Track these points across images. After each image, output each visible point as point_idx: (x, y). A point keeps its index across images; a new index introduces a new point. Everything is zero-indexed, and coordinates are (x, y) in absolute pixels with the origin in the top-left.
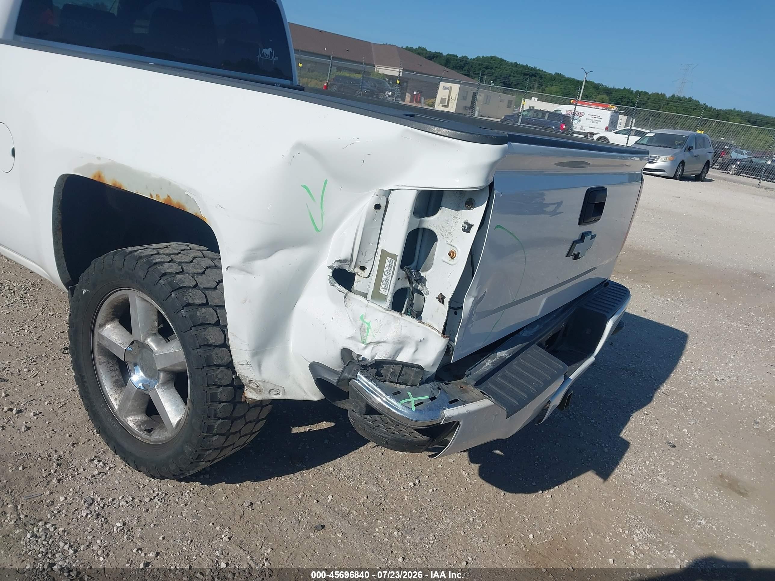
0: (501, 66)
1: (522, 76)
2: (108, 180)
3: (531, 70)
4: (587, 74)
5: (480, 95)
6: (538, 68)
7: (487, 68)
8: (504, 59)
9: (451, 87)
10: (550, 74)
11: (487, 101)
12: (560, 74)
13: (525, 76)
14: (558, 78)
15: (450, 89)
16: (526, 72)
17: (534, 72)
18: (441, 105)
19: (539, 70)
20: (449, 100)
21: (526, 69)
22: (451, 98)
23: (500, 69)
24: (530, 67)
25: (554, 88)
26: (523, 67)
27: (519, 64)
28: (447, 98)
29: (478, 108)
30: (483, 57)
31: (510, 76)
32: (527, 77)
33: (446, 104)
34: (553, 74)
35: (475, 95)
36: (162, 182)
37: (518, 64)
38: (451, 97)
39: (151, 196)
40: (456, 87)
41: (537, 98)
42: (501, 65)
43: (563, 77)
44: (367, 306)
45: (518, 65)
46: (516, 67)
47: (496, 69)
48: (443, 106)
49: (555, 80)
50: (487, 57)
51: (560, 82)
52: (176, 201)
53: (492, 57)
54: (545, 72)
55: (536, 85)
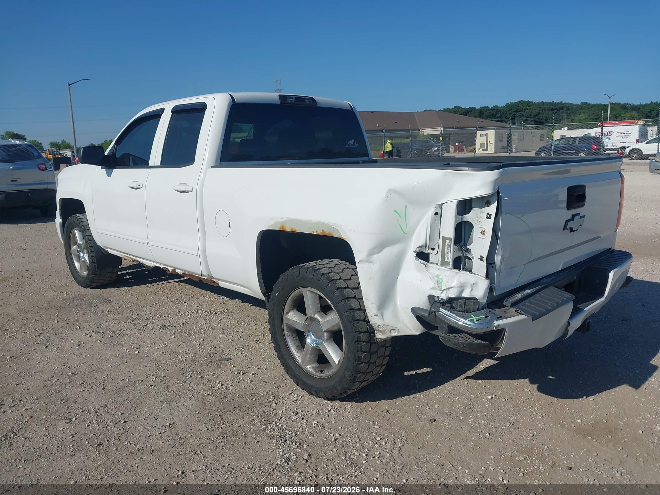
0: (529, 107)
1: (550, 111)
2: (288, 229)
3: (558, 105)
4: (611, 98)
5: (514, 135)
6: (564, 102)
7: (517, 111)
8: (531, 101)
9: (487, 134)
10: (576, 105)
11: (521, 139)
12: (586, 102)
13: (553, 111)
14: (585, 107)
15: (487, 135)
16: (553, 108)
17: (560, 106)
18: (481, 149)
19: (565, 103)
20: (487, 144)
21: (553, 105)
22: (489, 142)
23: (529, 110)
24: (556, 102)
25: (582, 116)
26: (550, 104)
27: (546, 102)
28: (485, 142)
29: (514, 146)
30: (512, 103)
31: (539, 114)
32: (555, 111)
33: (486, 148)
34: (580, 104)
35: (509, 136)
36: (319, 224)
37: (545, 102)
38: (489, 141)
39: (313, 232)
40: (492, 134)
41: (567, 128)
42: (529, 106)
43: (590, 104)
44: (439, 269)
45: (545, 103)
46: (543, 105)
47: (525, 110)
48: (483, 150)
49: (582, 108)
50: (515, 102)
51: (587, 109)
52: (327, 232)
53: (519, 102)
54: (571, 104)
55: (565, 116)
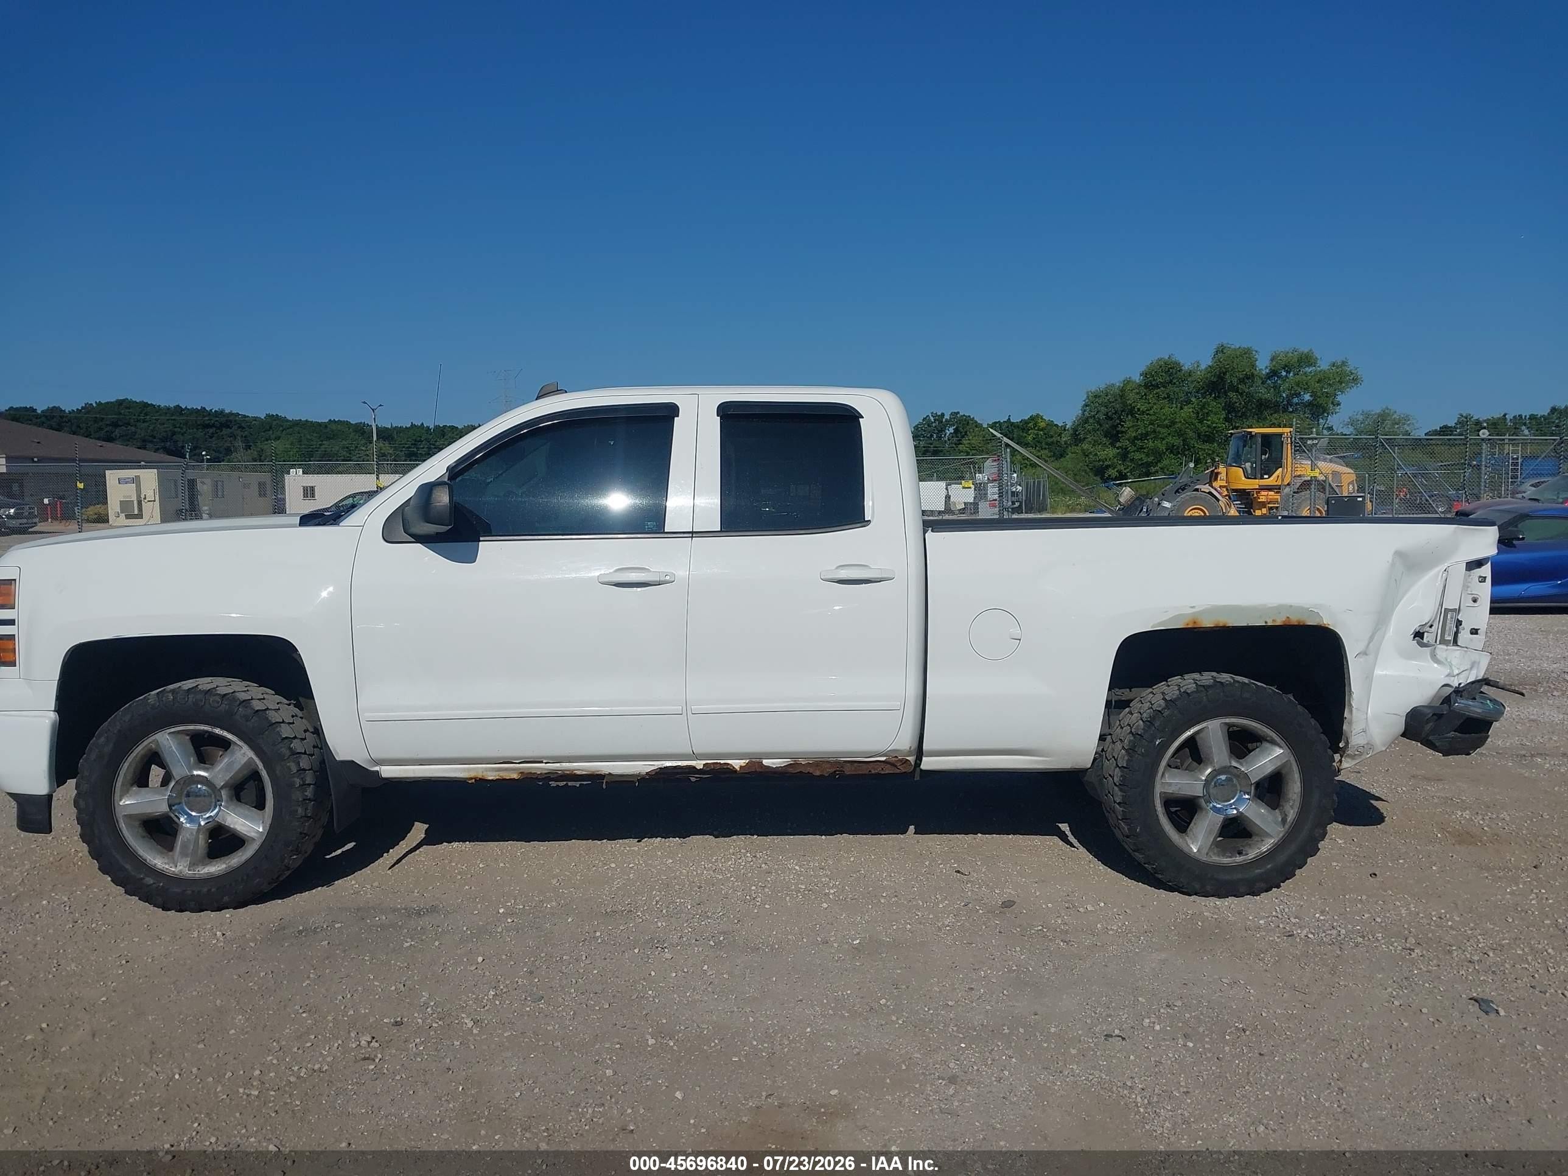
0: (148, 417)
1: (200, 430)
2: (1207, 622)
3: (216, 417)
4: (375, 411)
5: (203, 483)
6: (227, 411)
7: (115, 425)
8: (149, 403)
9: (138, 477)
10: (255, 419)
11: (217, 490)
12: (277, 415)
13: (206, 430)
14: (274, 425)
15: (136, 480)
16: (207, 422)
17: (223, 420)
18: (123, 516)
19: (231, 414)
20: (140, 503)
21: (204, 416)
22: (145, 498)
23: (146, 424)
24: (211, 410)
25: (278, 446)
26: (196, 413)
27: (186, 407)
28: (134, 498)
29: (206, 508)
30: (99, 404)
31: (174, 433)
32: (211, 431)
33: (136, 512)
34: (263, 418)
35: (192, 484)
36: (1279, 608)
37: (183, 407)
38: (143, 496)
39: (1266, 622)
40: (149, 478)
41: (301, 470)
42: (146, 414)
43: (285, 420)
45: (184, 410)
46: (181, 414)
47: (138, 424)
48: (128, 517)
49: (271, 428)
50: (108, 403)
51: (283, 431)
52: (1294, 619)
53: (120, 403)
54: (245, 416)
55: (239, 444)
